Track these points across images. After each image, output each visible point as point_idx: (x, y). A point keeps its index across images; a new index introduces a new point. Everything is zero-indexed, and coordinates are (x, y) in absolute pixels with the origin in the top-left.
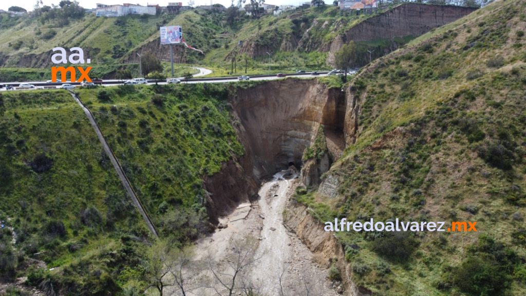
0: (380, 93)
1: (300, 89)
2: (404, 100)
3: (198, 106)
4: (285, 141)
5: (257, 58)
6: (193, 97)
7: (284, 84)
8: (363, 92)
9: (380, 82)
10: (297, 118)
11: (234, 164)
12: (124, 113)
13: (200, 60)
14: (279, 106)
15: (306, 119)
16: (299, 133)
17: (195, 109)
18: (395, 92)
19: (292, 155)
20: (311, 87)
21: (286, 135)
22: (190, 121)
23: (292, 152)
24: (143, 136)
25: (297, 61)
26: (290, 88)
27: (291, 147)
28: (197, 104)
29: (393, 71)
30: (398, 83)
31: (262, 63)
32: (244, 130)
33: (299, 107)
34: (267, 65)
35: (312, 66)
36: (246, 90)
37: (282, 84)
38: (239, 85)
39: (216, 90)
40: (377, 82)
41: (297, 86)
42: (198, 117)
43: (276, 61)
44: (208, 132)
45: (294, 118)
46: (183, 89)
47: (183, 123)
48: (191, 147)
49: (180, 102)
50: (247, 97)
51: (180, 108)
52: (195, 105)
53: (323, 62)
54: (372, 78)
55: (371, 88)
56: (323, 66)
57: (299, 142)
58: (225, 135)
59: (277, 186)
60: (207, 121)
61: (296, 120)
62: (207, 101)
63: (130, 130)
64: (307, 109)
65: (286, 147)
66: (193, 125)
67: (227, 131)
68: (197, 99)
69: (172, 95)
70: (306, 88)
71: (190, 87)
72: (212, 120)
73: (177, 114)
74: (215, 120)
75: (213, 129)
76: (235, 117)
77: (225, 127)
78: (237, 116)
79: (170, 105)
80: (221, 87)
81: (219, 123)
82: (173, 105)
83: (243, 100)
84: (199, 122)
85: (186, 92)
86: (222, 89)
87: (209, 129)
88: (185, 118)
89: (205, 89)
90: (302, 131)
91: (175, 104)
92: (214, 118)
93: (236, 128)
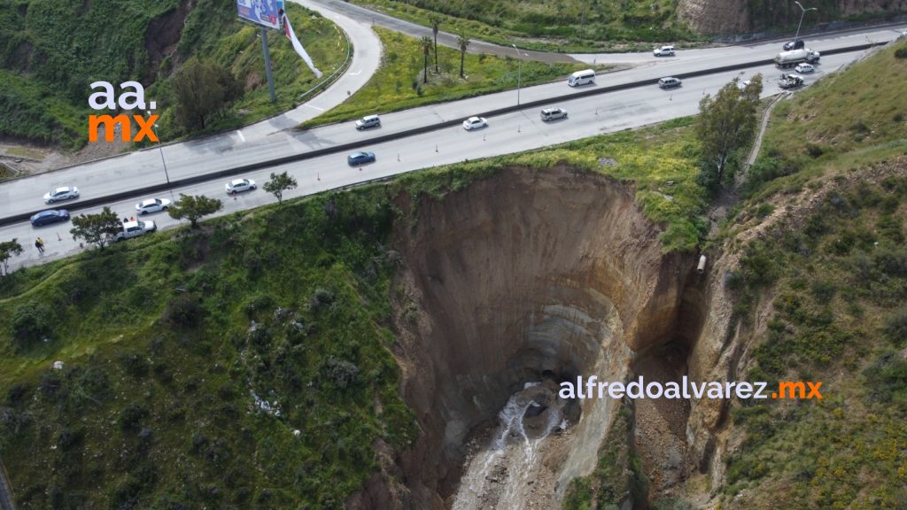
0: (815, 322)
2: (888, 401)
3: (305, 291)
4: (536, 324)
6: (294, 260)
7: (548, 176)
9: (822, 275)
10: (573, 278)
11: (385, 481)
12: (80, 391)
14: (528, 235)
15: (596, 288)
16: (572, 311)
17: (294, 307)
19: (553, 352)
21: (538, 312)
22: (273, 362)
23: (553, 346)
27: (553, 335)
28: (302, 283)
32: (430, 326)
33: (581, 252)
34: (526, 8)
35: (641, 20)
36: (443, 202)
37: (542, 175)
38: (424, 186)
39: (358, 214)
40: (811, 269)
41: (580, 186)
42: (299, 340)
44: (321, 389)
45: (565, 276)
46: (264, 237)
47: (254, 373)
48: (263, 467)
49: (251, 290)
50: (443, 222)
51: (250, 314)
52: (295, 289)
53: (670, 7)
55: (789, 292)
56: (668, 24)
57: (573, 330)
58: (368, 385)
60: (321, 350)
61: (569, 281)
62: (327, 264)
64: (599, 264)
65: (539, 333)
66: (280, 375)
67: (374, 372)
68: (301, 265)
69: (233, 262)
70: (605, 199)
71: (288, 220)
72: (337, 340)
73: (240, 340)
74: (346, 335)
75: (335, 379)
76: (406, 292)
77: (370, 357)
78: (413, 286)
79: (223, 308)
80: (374, 198)
81: (356, 345)
82: (233, 302)
83: (433, 229)
84: (300, 358)
85: (272, 244)
86: (377, 208)
87: (324, 377)
88: (260, 352)
89: (328, 217)
90: (583, 312)
91: (238, 301)
92: (344, 331)
93: (408, 328)
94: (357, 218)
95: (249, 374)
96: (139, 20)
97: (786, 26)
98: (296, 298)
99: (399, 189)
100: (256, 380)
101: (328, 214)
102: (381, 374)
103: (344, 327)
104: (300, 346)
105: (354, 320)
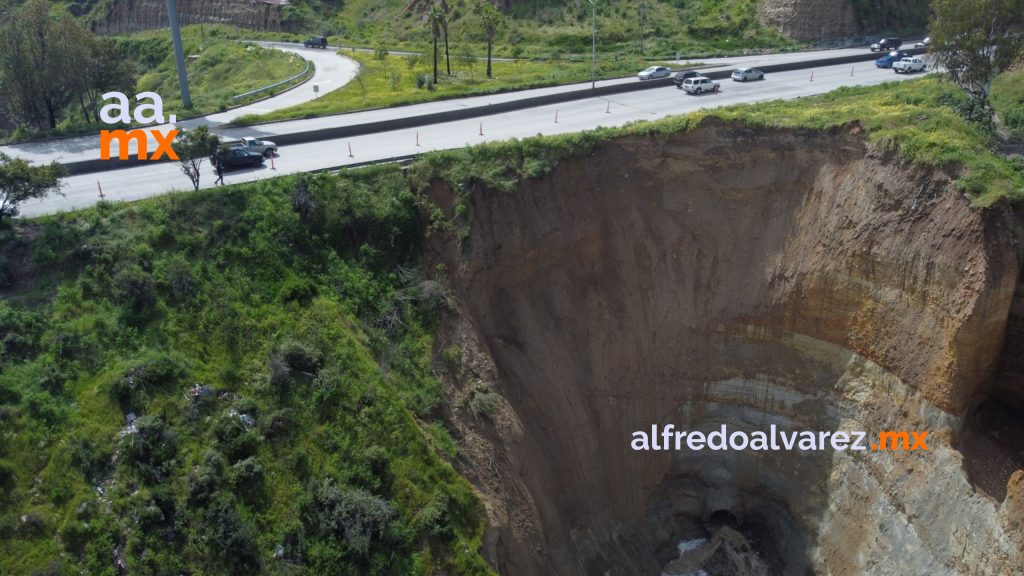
1: (763, 177)
3: (255, 348)
4: (694, 424)
5: (514, 7)
6: (230, 289)
7: (686, 151)
10: (758, 322)
13: (327, 17)
14: (663, 257)
15: (806, 332)
17: (232, 381)
22: (181, 502)
25: (655, 16)
26: (714, 169)
28: (247, 332)
31: (534, 24)
33: (769, 270)
34: (551, 31)
35: (711, 32)
36: (511, 194)
37: (674, 150)
38: (473, 170)
39: (359, 213)
41: (747, 158)
42: (246, 450)
43: (581, 18)
44: (306, 561)
45: (745, 320)
46: (165, 242)
47: (132, 536)
49: (127, 346)
50: (517, 232)
51: (124, 399)
52: (232, 345)
53: (746, 16)
56: (749, 33)
58: (417, 544)
60: (301, 469)
61: (750, 328)
62: (303, 297)
66: (202, 532)
67: (429, 512)
68: (246, 298)
69: (88, 292)
70: (796, 173)
71: (212, 215)
72: (335, 448)
73: (97, 455)
74: (355, 437)
75: (340, 533)
76: (464, 359)
77: (415, 481)
78: (475, 349)
79: (55, 386)
80: (385, 188)
81: (380, 456)
82: (83, 375)
83: (500, 247)
84: (251, 490)
85: (180, 258)
86: (393, 205)
87: (312, 531)
88: (149, 481)
89: (297, 216)
90: (782, 384)
91: (94, 370)
92: (349, 429)
93: (477, 429)
94: (356, 221)
95: (118, 539)
98: (236, 362)
99: (429, 174)
100: (137, 551)
101: (297, 209)
102: (444, 514)
103: (349, 419)
104: (249, 461)
105: (369, 404)
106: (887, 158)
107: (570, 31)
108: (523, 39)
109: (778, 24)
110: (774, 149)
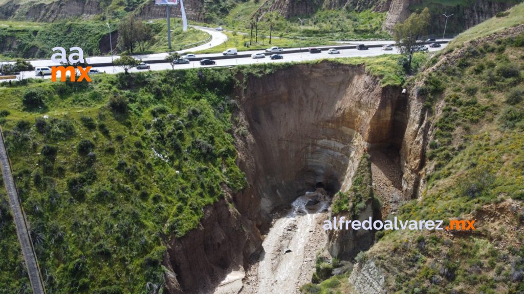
0: (468, 104)
1: (339, 79)
2: (513, 127)
3: (185, 108)
4: (312, 153)
5: (291, 18)
6: (180, 94)
7: (318, 70)
8: (438, 99)
9: (469, 84)
10: (332, 122)
11: (227, 206)
13: (221, 18)
14: (307, 102)
15: (346, 126)
16: (333, 143)
17: (178, 114)
18: (494, 105)
19: (322, 171)
20: (356, 77)
21: (314, 145)
22: (165, 136)
23: (322, 168)
24: (81, 170)
25: (343, 24)
26: (326, 76)
27: (321, 161)
28: (183, 104)
29: (492, 65)
30: (500, 89)
31: (297, 24)
32: (253, 140)
33: (337, 107)
34: (302, 28)
35: (363, 31)
36: (261, 78)
37: (314, 69)
38: (250, 71)
39: (215, 79)
40: (463, 82)
41: (335, 73)
42: (181, 128)
43: (315, 23)
44: (192, 153)
45: (328, 121)
46: (165, 81)
47: (155, 140)
48: (157, 184)
49: (155, 103)
50: (261, 90)
51: (154, 114)
52: (179, 107)
53: (378, 26)
54: (454, 75)
55: (452, 93)
56: (377, 32)
57: (333, 156)
58: (219, 156)
59: (294, 227)
60: (193, 134)
61: (330, 124)
62: (198, 98)
63: (60, 159)
64: (347, 111)
65: (314, 160)
66: (169, 142)
67: (223, 149)
68: (183, 97)
69: (146, 91)
70: (349, 78)
71: (176, 76)
72: (201, 132)
73: (148, 124)
74: (207, 131)
75: (200, 149)
76: (240, 121)
77: (220, 143)
78: (244, 119)
79: (139, 109)
80: (224, 74)
81: (212, 135)
82: (145, 108)
83: (256, 93)
84: (181, 136)
85: (168, 85)
86: (225, 78)
87: (194, 147)
88: (159, 131)
89: (199, 78)
90: (339, 142)
91: (147, 107)
92: (205, 129)
93: (241, 139)
94: (214, 82)
95: (152, 141)
96: (97, 36)
97: (439, 34)
98: (180, 110)
99: (237, 71)
100: (156, 143)
101: (199, 76)
102: (226, 151)
103: (206, 126)
104: (181, 130)
105: (211, 124)
106: (368, 74)
107: (310, 28)
108: (292, 30)
109: (389, 29)
110: (343, 71)
